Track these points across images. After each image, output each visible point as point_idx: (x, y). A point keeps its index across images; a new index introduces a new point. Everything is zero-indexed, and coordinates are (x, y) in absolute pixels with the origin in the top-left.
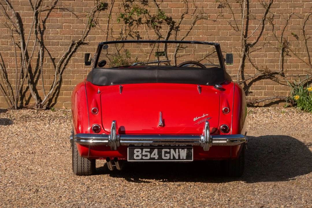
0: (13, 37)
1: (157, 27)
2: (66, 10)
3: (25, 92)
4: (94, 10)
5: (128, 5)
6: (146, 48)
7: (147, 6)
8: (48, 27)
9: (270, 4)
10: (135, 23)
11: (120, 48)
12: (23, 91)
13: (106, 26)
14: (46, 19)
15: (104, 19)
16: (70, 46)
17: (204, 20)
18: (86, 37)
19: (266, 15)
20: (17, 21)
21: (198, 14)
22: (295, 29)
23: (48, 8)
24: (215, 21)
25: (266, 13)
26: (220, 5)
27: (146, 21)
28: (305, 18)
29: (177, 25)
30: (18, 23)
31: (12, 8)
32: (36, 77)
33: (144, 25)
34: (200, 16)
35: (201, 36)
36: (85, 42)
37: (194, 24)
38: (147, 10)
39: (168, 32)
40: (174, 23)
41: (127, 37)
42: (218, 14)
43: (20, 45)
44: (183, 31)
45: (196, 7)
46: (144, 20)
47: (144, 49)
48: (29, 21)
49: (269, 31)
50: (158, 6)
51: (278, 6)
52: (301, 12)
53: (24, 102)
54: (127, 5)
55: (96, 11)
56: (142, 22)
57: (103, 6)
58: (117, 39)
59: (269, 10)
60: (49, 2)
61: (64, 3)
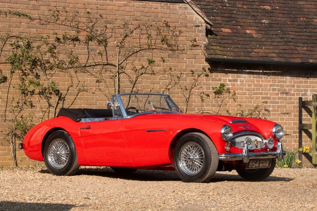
1: (48, 97)
5: (24, 78)
6: (39, 114)
9: (136, 81)
10: (29, 93)
11: (17, 114)
13: (6, 96)
15: (4, 90)
17: (85, 92)
19: (133, 89)
21: (80, 87)
22: (154, 102)
24: (93, 93)
25: (133, 88)
26: (97, 80)
27: (39, 93)
33: (37, 95)
34: (82, 89)
35: (83, 105)
37: (77, 95)
38: (40, 83)
39: (57, 101)
41: (23, 105)
42: (96, 88)
44: (69, 101)
45: (79, 82)
46: (37, 91)
47: (37, 114)
49: (134, 103)
50: (49, 79)
51: (141, 82)
52: (158, 88)
56: (36, 93)
57: (3, 79)
58: (15, 107)
59: (135, 86)
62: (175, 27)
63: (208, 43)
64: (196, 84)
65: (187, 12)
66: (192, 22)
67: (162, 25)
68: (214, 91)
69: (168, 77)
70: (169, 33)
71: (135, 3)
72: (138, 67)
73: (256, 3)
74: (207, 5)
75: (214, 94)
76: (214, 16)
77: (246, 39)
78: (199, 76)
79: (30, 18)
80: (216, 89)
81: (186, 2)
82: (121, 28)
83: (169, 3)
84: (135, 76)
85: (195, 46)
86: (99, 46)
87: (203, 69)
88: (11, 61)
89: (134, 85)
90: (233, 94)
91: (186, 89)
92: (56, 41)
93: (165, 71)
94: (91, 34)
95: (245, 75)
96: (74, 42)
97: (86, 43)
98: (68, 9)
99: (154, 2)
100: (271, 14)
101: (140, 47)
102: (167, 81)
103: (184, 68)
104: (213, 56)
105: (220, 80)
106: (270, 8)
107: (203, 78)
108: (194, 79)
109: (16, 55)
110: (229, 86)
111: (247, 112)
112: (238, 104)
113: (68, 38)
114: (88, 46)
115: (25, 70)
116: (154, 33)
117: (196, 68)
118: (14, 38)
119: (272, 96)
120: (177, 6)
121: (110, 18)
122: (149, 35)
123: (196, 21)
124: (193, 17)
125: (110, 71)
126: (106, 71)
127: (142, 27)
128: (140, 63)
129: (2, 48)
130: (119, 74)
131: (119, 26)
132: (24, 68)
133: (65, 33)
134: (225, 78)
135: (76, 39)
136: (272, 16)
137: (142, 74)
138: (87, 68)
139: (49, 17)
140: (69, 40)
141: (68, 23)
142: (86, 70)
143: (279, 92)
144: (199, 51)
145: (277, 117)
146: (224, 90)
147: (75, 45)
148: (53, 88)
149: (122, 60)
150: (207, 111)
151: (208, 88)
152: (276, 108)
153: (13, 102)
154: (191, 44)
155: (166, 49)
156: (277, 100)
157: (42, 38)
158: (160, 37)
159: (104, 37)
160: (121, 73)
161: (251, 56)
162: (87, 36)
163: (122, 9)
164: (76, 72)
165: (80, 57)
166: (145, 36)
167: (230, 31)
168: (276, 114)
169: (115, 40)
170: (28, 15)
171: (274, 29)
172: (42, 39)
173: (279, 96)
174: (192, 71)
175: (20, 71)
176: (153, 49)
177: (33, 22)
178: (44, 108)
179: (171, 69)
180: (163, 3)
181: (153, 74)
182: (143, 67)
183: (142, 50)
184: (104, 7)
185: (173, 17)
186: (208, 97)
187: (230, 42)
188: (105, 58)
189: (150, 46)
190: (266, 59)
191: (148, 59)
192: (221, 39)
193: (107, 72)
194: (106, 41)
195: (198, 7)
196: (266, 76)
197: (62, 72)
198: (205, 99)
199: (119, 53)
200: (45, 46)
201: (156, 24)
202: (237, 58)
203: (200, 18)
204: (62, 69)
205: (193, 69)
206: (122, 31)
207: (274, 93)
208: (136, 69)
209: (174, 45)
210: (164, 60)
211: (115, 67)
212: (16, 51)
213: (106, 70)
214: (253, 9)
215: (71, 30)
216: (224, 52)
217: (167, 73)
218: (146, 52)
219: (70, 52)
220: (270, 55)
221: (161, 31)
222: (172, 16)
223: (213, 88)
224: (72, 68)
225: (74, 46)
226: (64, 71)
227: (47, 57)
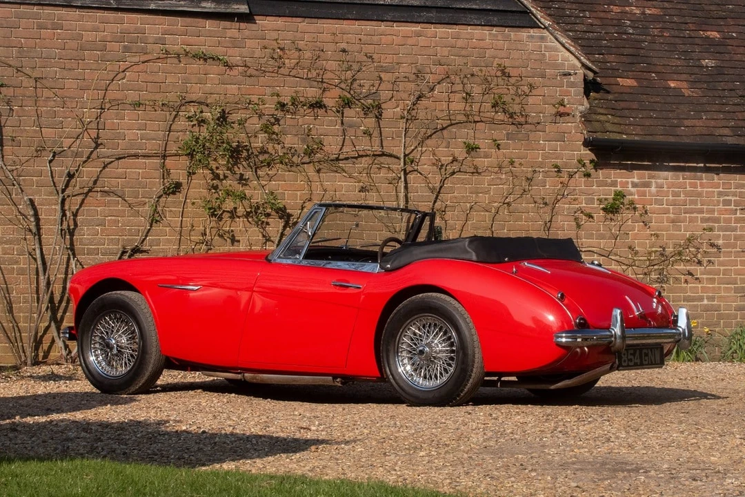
0: (25, 239)
1: (263, 222)
2: (111, 194)
3: (42, 337)
4: (159, 195)
5: (217, 185)
7: (247, 187)
8: (82, 223)
9: (441, 187)
10: (226, 216)
12: (40, 334)
13: (178, 221)
14: (78, 210)
15: (175, 209)
16: (119, 255)
17: (338, 214)
18: (144, 240)
19: (434, 204)
20: (32, 213)
22: (479, 229)
23: (81, 191)
25: (435, 202)
26: (362, 187)
27: (245, 213)
28: (493, 211)
29: (295, 220)
30: (33, 216)
31: (22, 191)
32: (61, 311)
33: (241, 219)
36: (145, 248)
38: (245, 195)
39: (280, 231)
40: (289, 216)
41: (212, 239)
42: (360, 202)
43: (35, 255)
45: (325, 191)
46: (240, 210)
48: (50, 214)
50: (263, 187)
51: (452, 190)
52: (487, 202)
53: (41, 354)
54: (215, 185)
55: (162, 195)
56: (239, 214)
57: (173, 188)
58: (197, 243)
59: (439, 197)
60: (84, 181)
61: (107, 182)
62: (521, 77)
63: (590, 109)
64: (565, 194)
65: (545, 47)
66: (555, 66)
67: (493, 73)
68: (601, 206)
69: (507, 180)
70: (508, 89)
71: (437, 30)
72: (446, 160)
73: (690, 25)
74: (588, 32)
75: (602, 213)
76: (602, 54)
77: (669, 100)
78: (571, 176)
79: (226, 64)
80: (606, 202)
81: (543, 27)
82: (409, 81)
83: (507, 29)
84: (438, 178)
85: (561, 115)
86: (365, 118)
87: (580, 161)
88: (188, 151)
89: (437, 196)
90: (641, 212)
91: (546, 204)
92: (277, 109)
93: (500, 167)
94: (349, 93)
95: (666, 173)
96: (316, 111)
97: (338, 112)
98: (301, 44)
99: (478, 27)
100: (721, 49)
101: (450, 120)
102: (505, 187)
103: (540, 160)
104: (599, 136)
105: (614, 184)
106: (718, 36)
107: (579, 180)
108: (561, 183)
109: (198, 138)
110: (633, 197)
111: (671, 249)
112: (653, 233)
113: (301, 102)
114: (343, 117)
115: (217, 168)
116: (477, 90)
117: (564, 160)
118: (193, 104)
119: (722, 216)
120: (524, 34)
121: (387, 60)
122: (467, 93)
123: (563, 64)
124: (558, 55)
125: (389, 168)
126: (379, 169)
127: (453, 77)
128: (450, 151)
129: (171, 125)
130: (406, 174)
131: (406, 77)
132: (213, 165)
133: (296, 92)
134: (624, 180)
135: (318, 105)
136: (723, 51)
137: (453, 173)
138: (341, 162)
139: (262, 61)
140: (305, 107)
141: (303, 73)
142: (339, 167)
143: (738, 208)
144: (570, 124)
145: (733, 258)
146: (622, 203)
147: (318, 116)
148: (273, 204)
149: (411, 146)
150: (588, 247)
151: (591, 201)
152: (732, 241)
153: (192, 233)
154: (554, 111)
155: (503, 122)
156: (733, 224)
157: (249, 104)
158: (490, 99)
159: (374, 100)
160: (410, 172)
161: (678, 133)
162: (340, 98)
163: (410, 41)
164: (319, 171)
165: (326, 140)
166: (458, 96)
167: (635, 84)
168: (732, 252)
169: (398, 106)
170: (221, 58)
171: (726, 78)
172: (250, 106)
173: (738, 215)
174: (556, 167)
175: (207, 172)
176: (475, 122)
177: (231, 73)
178: (255, 245)
179: (514, 162)
180: (495, 29)
181: (477, 172)
182: (455, 160)
183: (454, 124)
184: (375, 38)
185: (516, 57)
186: (591, 220)
187: (635, 105)
188: (376, 141)
189: (470, 117)
190: (709, 141)
191: (465, 143)
192: (616, 101)
193: (383, 171)
194: (380, 108)
195: (569, 37)
196: (710, 175)
197: (290, 171)
198: (583, 223)
199: (405, 131)
200: (255, 119)
201: (481, 70)
202: (649, 138)
203: (572, 57)
204: (291, 166)
205: (559, 162)
206: (412, 86)
207: (726, 210)
208: (440, 164)
209: (519, 114)
210: (499, 145)
211: (397, 160)
212: (197, 130)
213: (379, 166)
214: (684, 37)
215: (307, 86)
216: (622, 127)
217: (504, 170)
218: (461, 128)
219: (306, 131)
220: (718, 132)
221: (492, 86)
222: (515, 55)
223: (600, 201)
224: (310, 163)
225: (315, 119)
226: (293, 169)
227: (260, 141)
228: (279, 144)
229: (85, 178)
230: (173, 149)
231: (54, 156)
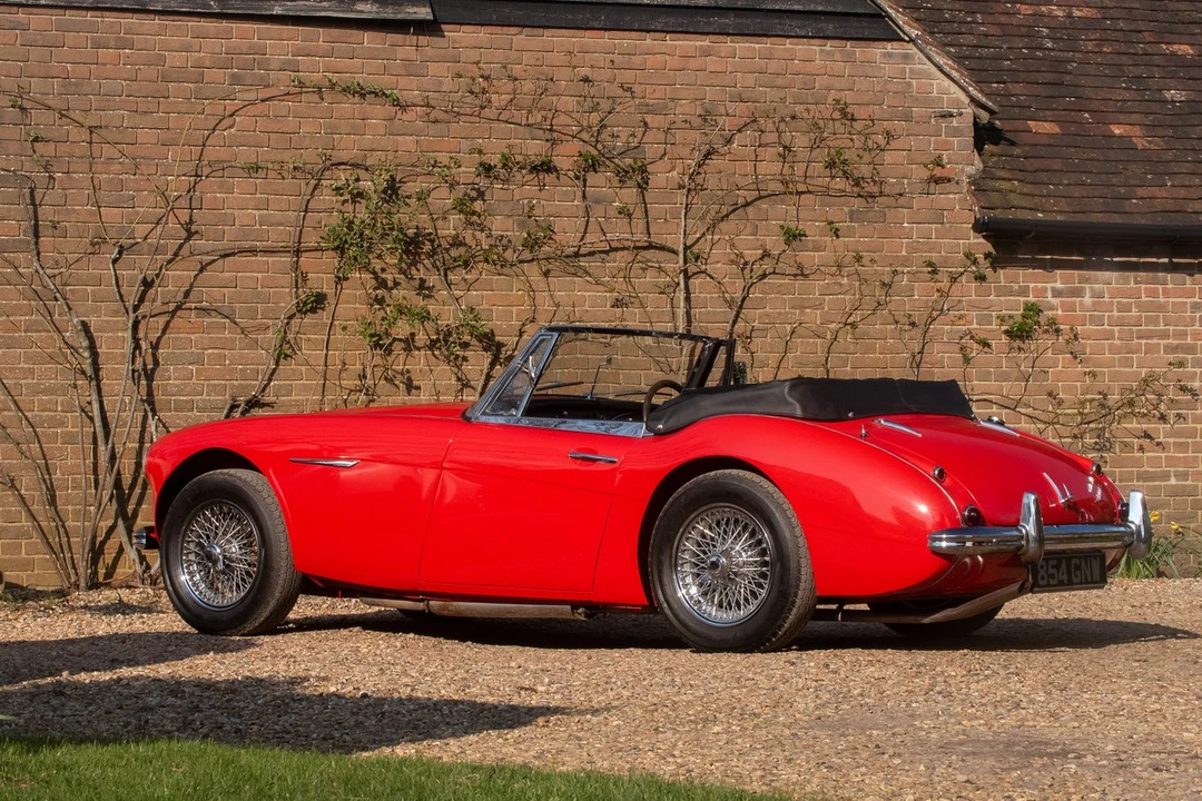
0: (75, 386)
1: (458, 356)
2: (213, 313)
3: (103, 543)
4: (289, 313)
5: (382, 298)
7: (432, 300)
8: (166, 359)
9: (744, 298)
10: (397, 347)
12: (99, 539)
14: (159, 339)
16: (225, 412)
18: (267, 385)
19: (733, 326)
20: (86, 344)
22: (806, 365)
23: (165, 308)
25: (735, 322)
26: (616, 300)
27: (428, 342)
28: (828, 337)
30: (85, 349)
31: (70, 309)
32: (133, 501)
33: (423, 352)
36: (265, 400)
38: (428, 314)
39: (485, 371)
41: (376, 385)
43: (92, 411)
45: (557, 305)
46: (421, 338)
48: (115, 345)
50: (457, 299)
51: (762, 303)
52: (818, 322)
53: (102, 571)
54: (378, 297)
55: (294, 315)
56: (419, 343)
57: (312, 302)
58: (351, 390)
59: (741, 315)
60: (169, 291)
61: (207, 294)
63: (984, 171)
67: (827, 114)
69: (851, 286)
70: (850, 140)
72: (752, 254)
75: (1004, 339)
79: (397, 103)
80: (1011, 322)
81: (907, 38)
82: (691, 128)
83: (848, 44)
84: (739, 283)
85: (937, 181)
86: (620, 188)
87: (968, 255)
88: (337, 243)
89: (738, 313)
90: (1068, 338)
91: (913, 324)
92: (479, 175)
93: (840, 266)
94: (595, 147)
95: (1109, 274)
96: (542, 177)
97: (577, 178)
98: (517, 69)
99: (801, 41)
101: (759, 190)
103: (904, 253)
104: (999, 214)
105: (1024, 292)
107: (968, 286)
109: (352, 222)
110: (1054, 312)
112: (1087, 370)
113: (518, 163)
114: (585, 187)
115: (384, 270)
116: (801, 142)
118: (344, 167)
120: (878, 51)
121: (656, 95)
122: (785, 147)
123: (940, 99)
125: (659, 268)
126: (645, 270)
127: (761, 121)
128: (758, 240)
129: (309, 200)
130: (687, 278)
131: (686, 122)
132: (377, 265)
133: (510, 146)
134: (1040, 285)
135: (546, 167)
137: (764, 276)
138: (583, 259)
139: (455, 97)
140: (524, 171)
141: (520, 116)
142: (581, 267)
144: (951, 196)
147: (545, 185)
148: (474, 327)
149: (696, 233)
150: (982, 393)
151: (986, 320)
153: (344, 375)
154: (925, 174)
155: (843, 194)
157: (434, 167)
158: (822, 155)
159: (635, 159)
160: (694, 274)
162: (580, 156)
163: (693, 64)
164: (546, 274)
165: (558, 224)
166: (771, 152)
169: (673, 169)
170: (388, 92)
172: (435, 169)
174: (930, 264)
175: (367, 276)
176: (799, 193)
177: (405, 116)
178: (445, 394)
179: (861, 257)
180: (830, 43)
181: (803, 274)
182: (766, 254)
183: (764, 197)
184: (637, 60)
186: (987, 349)
188: (639, 225)
189: (790, 186)
191: (782, 227)
193: (650, 273)
194: (645, 171)
198: (974, 354)
199: (686, 208)
200: (444, 191)
201: (808, 110)
202: (1078, 218)
204: (502, 266)
205: (934, 257)
206: (696, 136)
208: (742, 261)
210: (837, 230)
211: (672, 256)
212: (351, 210)
213: (644, 266)
215: (527, 136)
217: (846, 271)
218: (776, 203)
219: (527, 209)
220: (1191, 207)
221: (825, 135)
222: (862, 84)
223: (1002, 319)
224: (532, 260)
225: (540, 190)
226: (505, 270)
227: (451, 226)
228: (482, 231)
229: (170, 287)
230: (311, 240)
231: (120, 253)
